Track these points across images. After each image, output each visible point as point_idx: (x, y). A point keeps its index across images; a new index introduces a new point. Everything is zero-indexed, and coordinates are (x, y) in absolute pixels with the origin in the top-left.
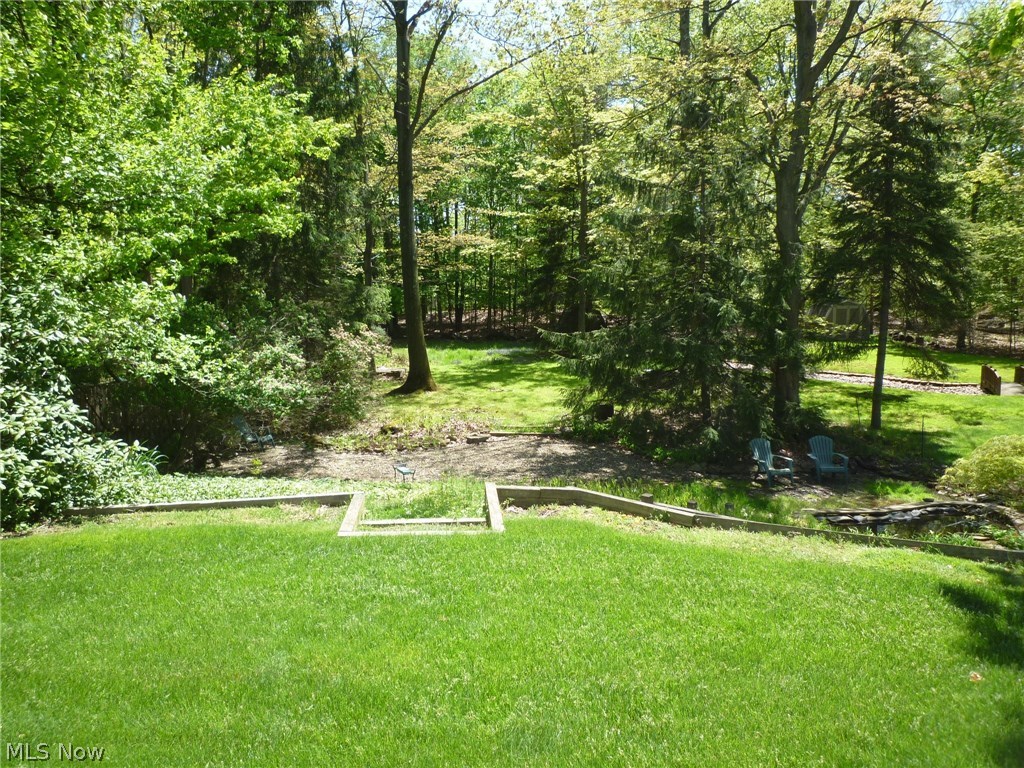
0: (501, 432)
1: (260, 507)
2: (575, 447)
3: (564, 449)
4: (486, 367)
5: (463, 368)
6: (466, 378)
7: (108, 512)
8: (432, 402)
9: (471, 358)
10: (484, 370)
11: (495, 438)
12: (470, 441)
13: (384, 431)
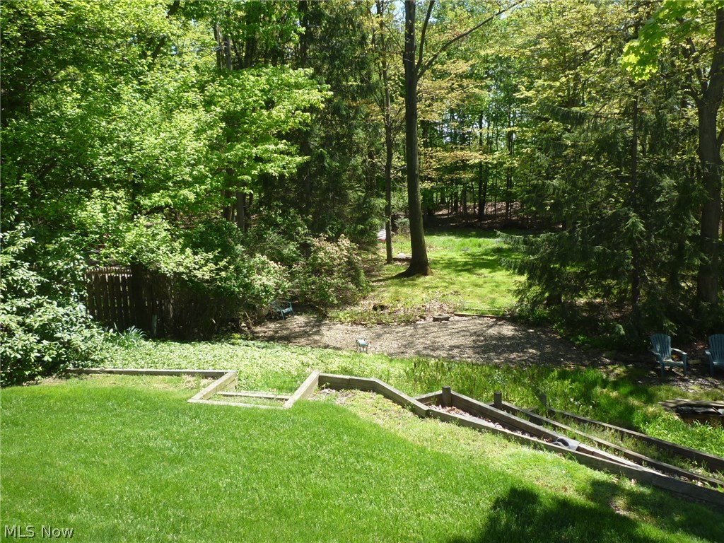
0: (464, 313)
1: (172, 375)
2: (515, 330)
3: (508, 330)
4: (486, 255)
5: (469, 255)
6: (466, 264)
7: (88, 373)
8: (427, 285)
9: (480, 246)
10: (485, 257)
11: (457, 318)
12: (435, 320)
13: (375, 308)
